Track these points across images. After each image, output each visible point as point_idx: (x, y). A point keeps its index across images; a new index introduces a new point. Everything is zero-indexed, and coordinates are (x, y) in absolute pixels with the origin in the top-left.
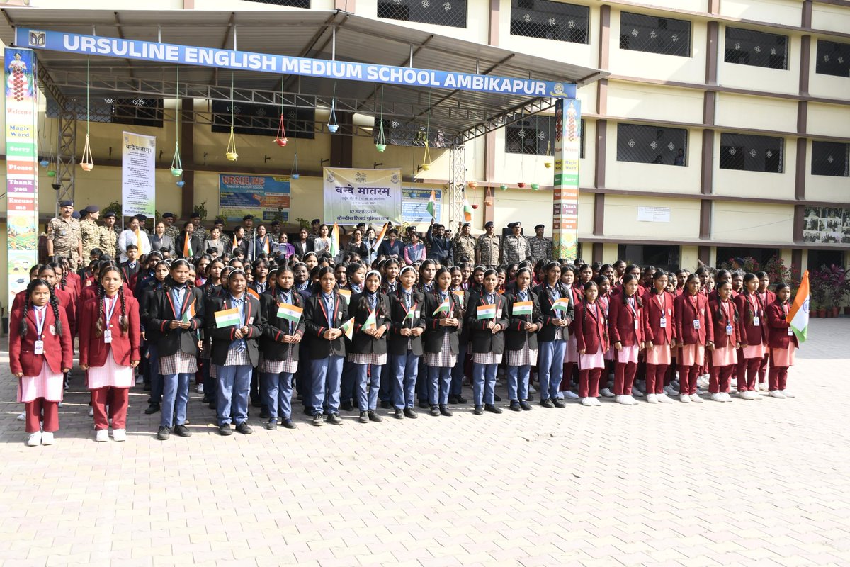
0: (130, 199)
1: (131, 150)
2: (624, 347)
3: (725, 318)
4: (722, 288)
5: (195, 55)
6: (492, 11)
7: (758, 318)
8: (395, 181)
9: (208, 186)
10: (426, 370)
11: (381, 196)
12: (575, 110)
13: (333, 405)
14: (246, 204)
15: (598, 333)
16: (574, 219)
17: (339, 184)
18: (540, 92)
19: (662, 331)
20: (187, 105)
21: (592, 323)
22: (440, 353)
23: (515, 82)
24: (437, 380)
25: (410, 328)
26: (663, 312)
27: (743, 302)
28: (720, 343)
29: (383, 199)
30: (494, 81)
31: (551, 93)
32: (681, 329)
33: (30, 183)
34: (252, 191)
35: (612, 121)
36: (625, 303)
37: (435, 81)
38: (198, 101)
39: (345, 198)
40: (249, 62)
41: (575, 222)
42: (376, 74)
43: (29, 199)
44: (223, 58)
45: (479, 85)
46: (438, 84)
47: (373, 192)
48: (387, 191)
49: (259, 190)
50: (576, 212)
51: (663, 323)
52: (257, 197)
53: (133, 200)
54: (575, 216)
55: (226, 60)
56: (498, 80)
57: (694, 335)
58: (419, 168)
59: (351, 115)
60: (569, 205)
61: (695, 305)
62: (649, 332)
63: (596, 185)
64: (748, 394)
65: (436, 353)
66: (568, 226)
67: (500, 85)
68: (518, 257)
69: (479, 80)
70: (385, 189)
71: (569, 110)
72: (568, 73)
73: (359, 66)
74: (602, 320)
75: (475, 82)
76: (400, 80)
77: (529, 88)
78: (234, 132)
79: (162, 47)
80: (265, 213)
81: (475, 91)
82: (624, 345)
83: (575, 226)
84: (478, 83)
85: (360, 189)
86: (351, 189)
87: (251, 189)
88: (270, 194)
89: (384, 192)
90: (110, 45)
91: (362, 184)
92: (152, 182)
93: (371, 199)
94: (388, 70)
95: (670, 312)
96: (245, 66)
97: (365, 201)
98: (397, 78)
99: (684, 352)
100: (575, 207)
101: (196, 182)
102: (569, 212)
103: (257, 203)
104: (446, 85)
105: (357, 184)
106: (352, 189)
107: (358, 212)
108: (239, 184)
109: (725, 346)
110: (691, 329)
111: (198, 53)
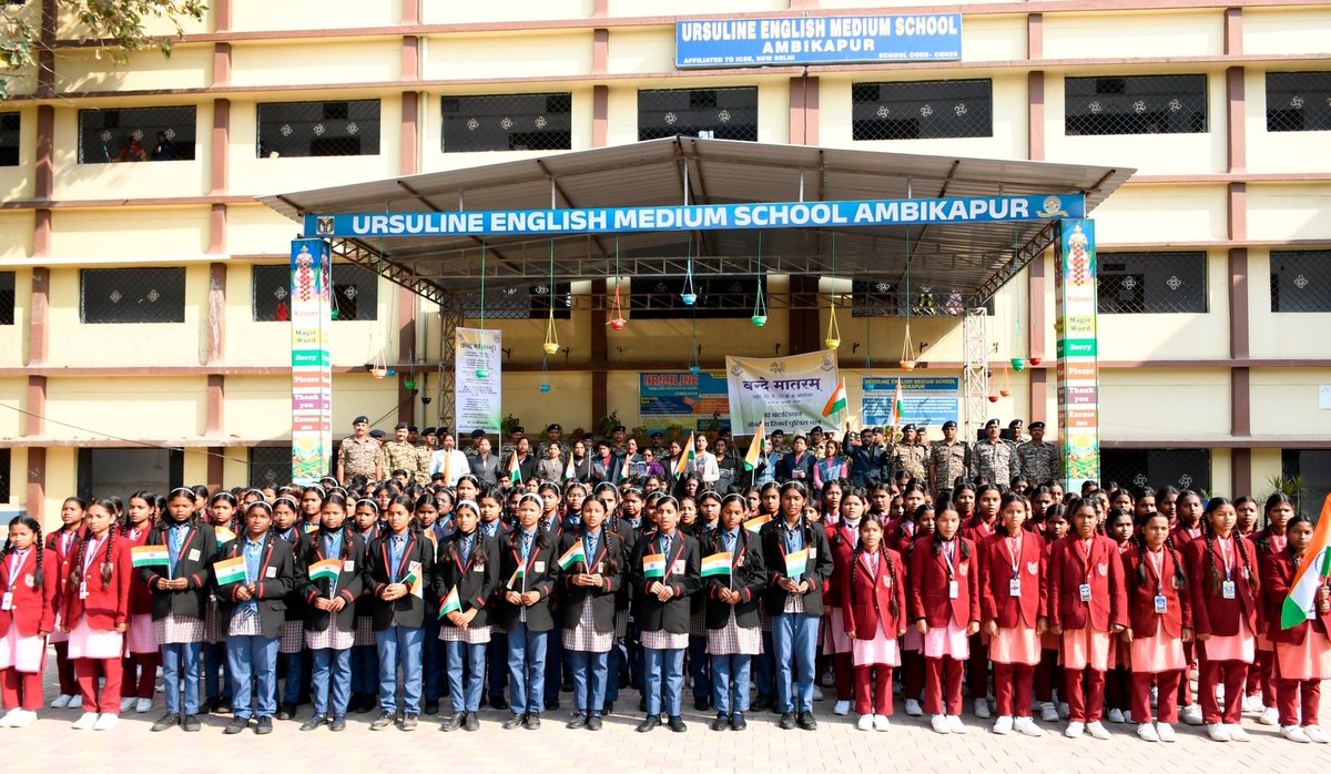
0: (467, 412)
1: (467, 349)
2: (932, 630)
3: (1151, 582)
4: (1148, 526)
5: (503, 222)
6: (1032, 106)
7: (1232, 583)
8: (828, 367)
9: (625, 389)
10: (558, 655)
11: (808, 391)
12: (1084, 236)
13: (408, 700)
14: (673, 411)
15: (876, 604)
16: (1090, 411)
17: (747, 377)
18: (1019, 214)
19: (1014, 603)
20: (599, 286)
21: (864, 586)
22: (578, 629)
23: (973, 203)
24: (582, 671)
25: (520, 592)
26: (1015, 569)
27: (1201, 553)
28: (1144, 627)
29: (811, 395)
30: (936, 206)
31: (1039, 213)
32: (1056, 601)
33: (316, 397)
34: (682, 394)
35: (1258, 249)
36: (935, 553)
37: (840, 216)
38: (611, 281)
39: (757, 397)
40: (571, 222)
41: (1093, 415)
42: (748, 218)
43: (316, 416)
44: (538, 221)
45: (911, 215)
46: (844, 220)
47: (795, 386)
48: (815, 383)
49: (690, 391)
50: (1094, 398)
51: (1015, 588)
52: (689, 401)
53: (470, 412)
54: (1092, 406)
55: (542, 222)
56: (943, 204)
57: (1080, 612)
58: (922, 347)
59: (816, 280)
60: (1079, 388)
61: (1085, 560)
62: (989, 604)
63: (1232, 354)
64: (1219, 729)
65: (573, 628)
66: (1079, 423)
67: (946, 211)
68: (993, 474)
69: (911, 208)
70: (812, 380)
71: (1072, 237)
72: (1068, 179)
73: (722, 210)
74: (887, 581)
75: (904, 211)
76: (785, 221)
77: (998, 210)
78: (555, 317)
79: (463, 217)
80: (699, 422)
81: (908, 225)
82: (930, 625)
83: (1095, 422)
84: (909, 211)
85: (777, 382)
86: (765, 384)
87: (680, 391)
88: (706, 396)
89: (811, 385)
90: (404, 222)
91: (779, 377)
92: (497, 388)
93: (793, 396)
94: (765, 209)
95: (1033, 568)
96: (566, 227)
97: (784, 400)
98: (779, 220)
99: (1067, 642)
100: (1091, 391)
101: (610, 386)
102: (1081, 399)
103: (689, 409)
104: (857, 220)
105: (772, 377)
106: (767, 383)
107: (776, 415)
108: (663, 384)
109: (1152, 634)
110: (1075, 601)
111: (506, 219)
